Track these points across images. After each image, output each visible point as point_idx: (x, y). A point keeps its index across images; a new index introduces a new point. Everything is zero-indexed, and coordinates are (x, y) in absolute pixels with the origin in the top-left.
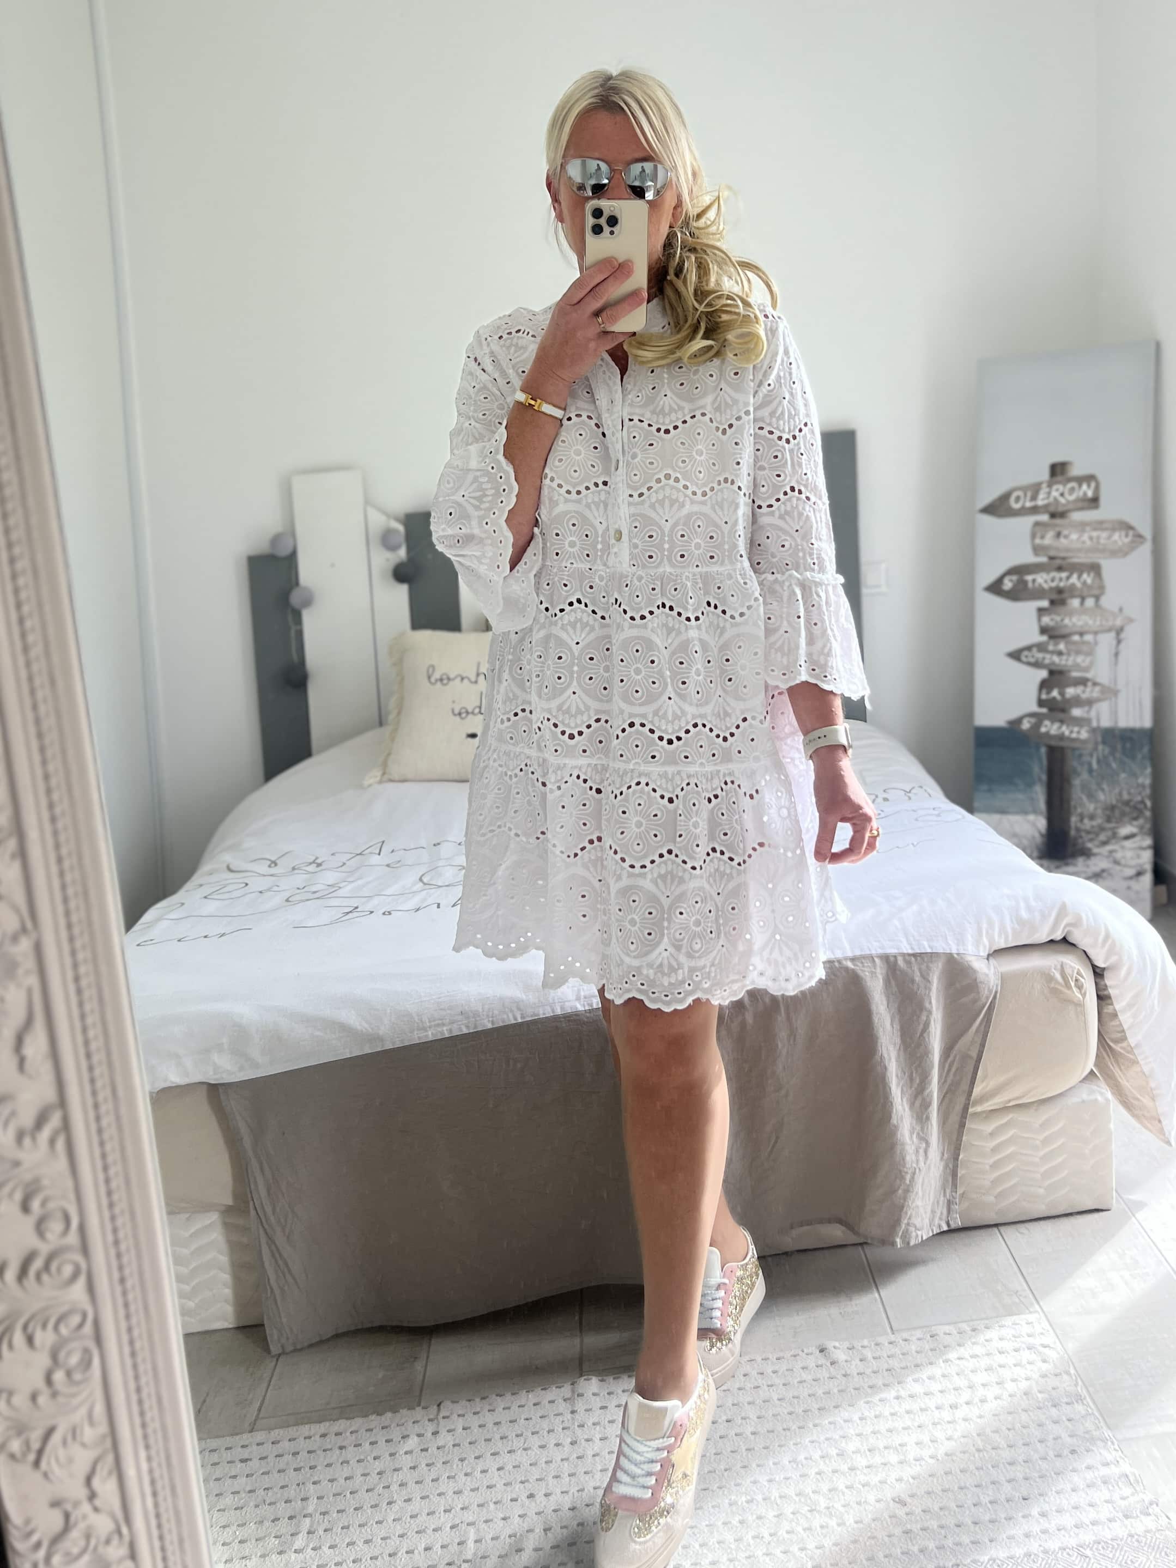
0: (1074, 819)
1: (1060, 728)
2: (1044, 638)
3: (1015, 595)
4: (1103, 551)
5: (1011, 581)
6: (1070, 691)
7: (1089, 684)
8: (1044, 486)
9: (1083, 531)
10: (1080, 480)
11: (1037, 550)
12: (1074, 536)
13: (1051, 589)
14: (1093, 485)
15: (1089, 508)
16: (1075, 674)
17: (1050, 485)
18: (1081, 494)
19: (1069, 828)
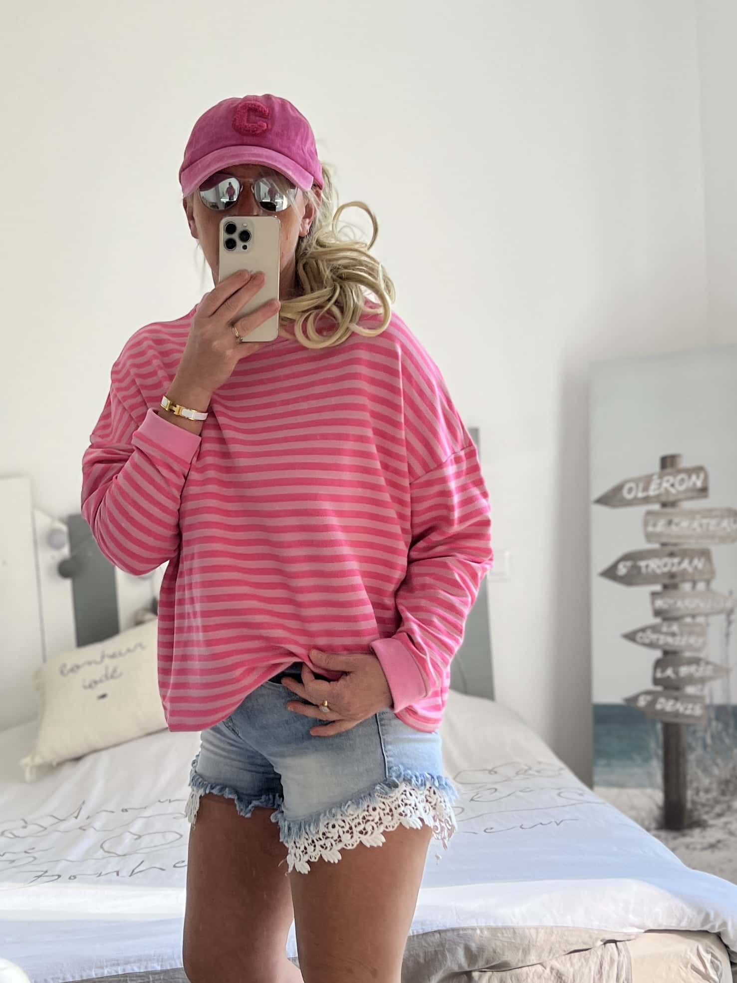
0: (689, 793)
1: (674, 705)
2: (658, 620)
3: (629, 580)
4: (713, 537)
5: (625, 566)
6: (684, 671)
7: (702, 663)
8: (655, 477)
9: (693, 519)
10: (689, 471)
11: (649, 537)
12: (684, 524)
13: (664, 574)
14: (702, 476)
15: (698, 497)
16: (688, 654)
17: (661, 477)
18: (690, 484)
19: (685, 801)
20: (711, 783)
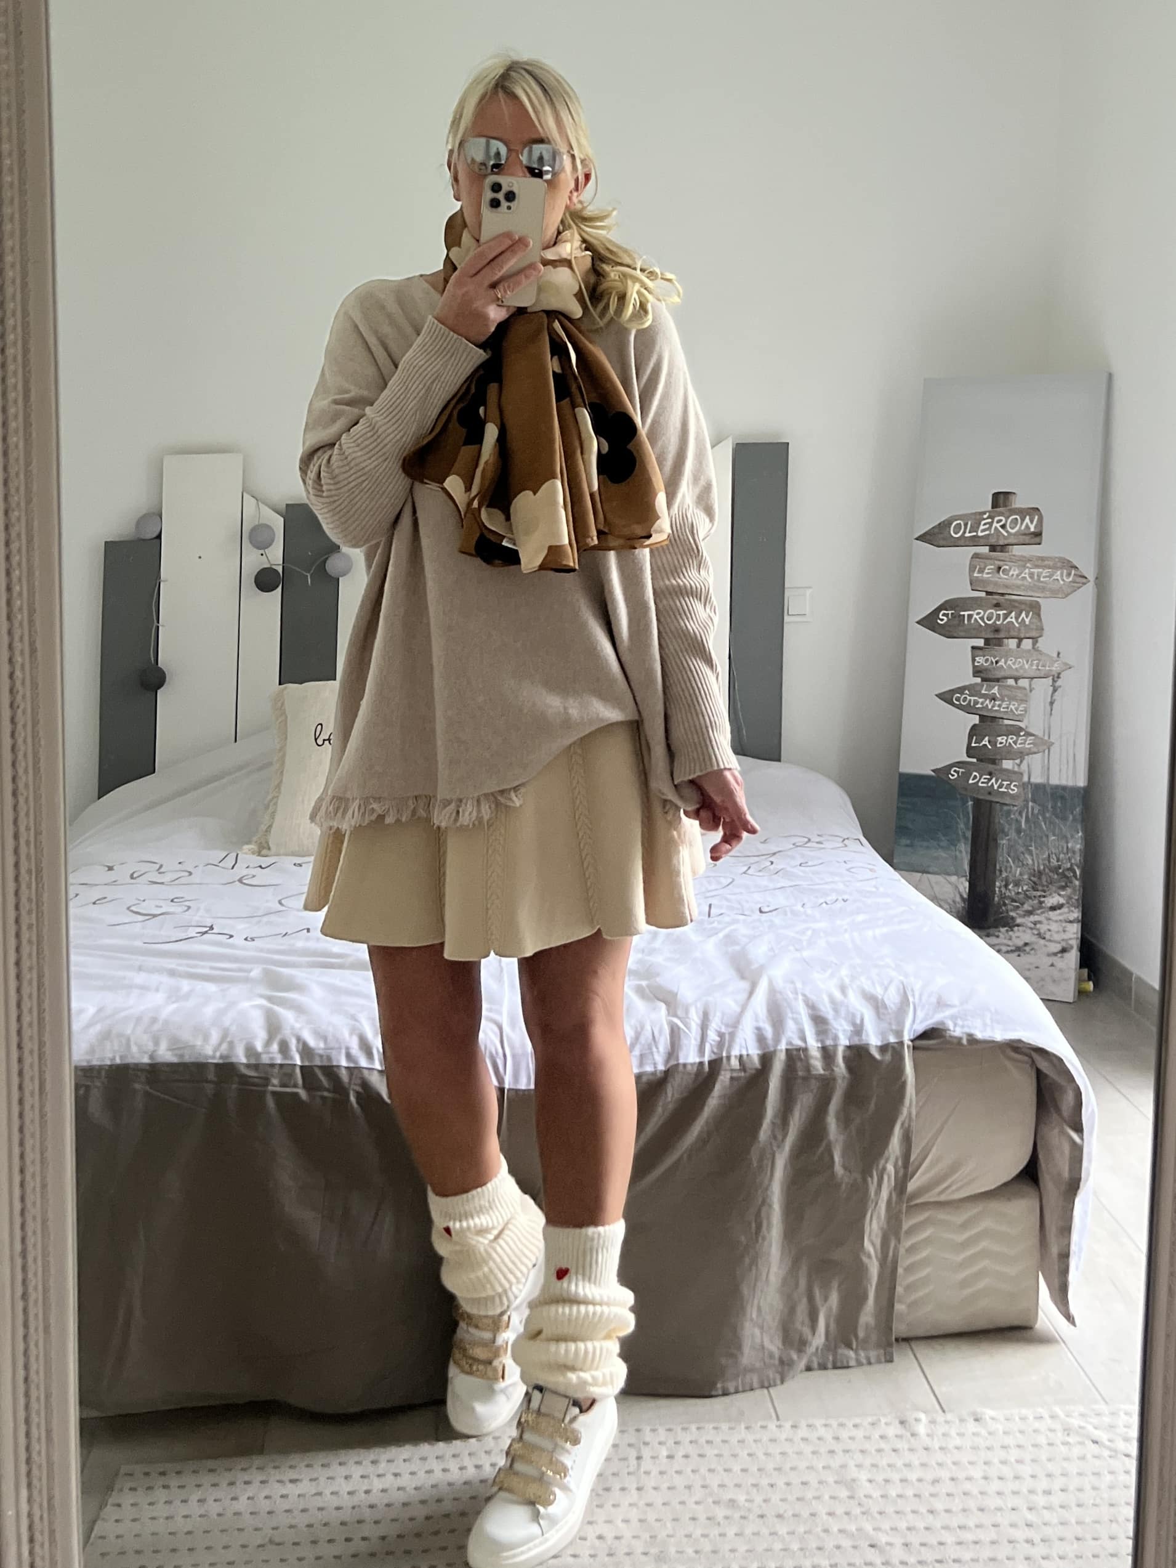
0: (997, 884)
1: (990, 780)
2: (979, 680)
3: (948, 632)
4: (1043, 589)
5: (946, 615)
6: (1001, 741)
7: (1022, 734)
8: (985, 516)
9: (1025, 567)
10: (1023, 513)
11: (974, 584)
12: (1014, 572)
13: (987, 627)
14: (1036, 517)
15: (1031, 543)
16: (1006, 722)
17: (991, 517)
18: (1023, 527)
19: (995, 893)
20: (1021, 874)
